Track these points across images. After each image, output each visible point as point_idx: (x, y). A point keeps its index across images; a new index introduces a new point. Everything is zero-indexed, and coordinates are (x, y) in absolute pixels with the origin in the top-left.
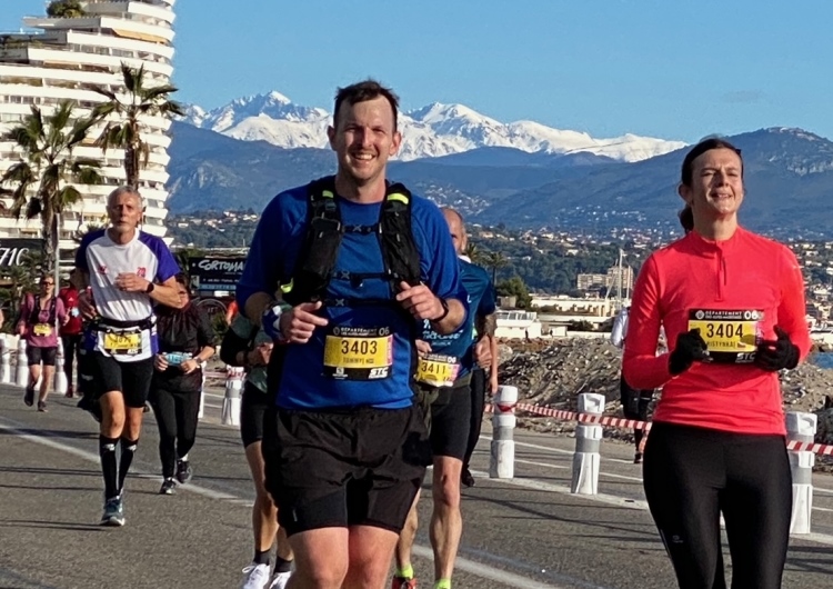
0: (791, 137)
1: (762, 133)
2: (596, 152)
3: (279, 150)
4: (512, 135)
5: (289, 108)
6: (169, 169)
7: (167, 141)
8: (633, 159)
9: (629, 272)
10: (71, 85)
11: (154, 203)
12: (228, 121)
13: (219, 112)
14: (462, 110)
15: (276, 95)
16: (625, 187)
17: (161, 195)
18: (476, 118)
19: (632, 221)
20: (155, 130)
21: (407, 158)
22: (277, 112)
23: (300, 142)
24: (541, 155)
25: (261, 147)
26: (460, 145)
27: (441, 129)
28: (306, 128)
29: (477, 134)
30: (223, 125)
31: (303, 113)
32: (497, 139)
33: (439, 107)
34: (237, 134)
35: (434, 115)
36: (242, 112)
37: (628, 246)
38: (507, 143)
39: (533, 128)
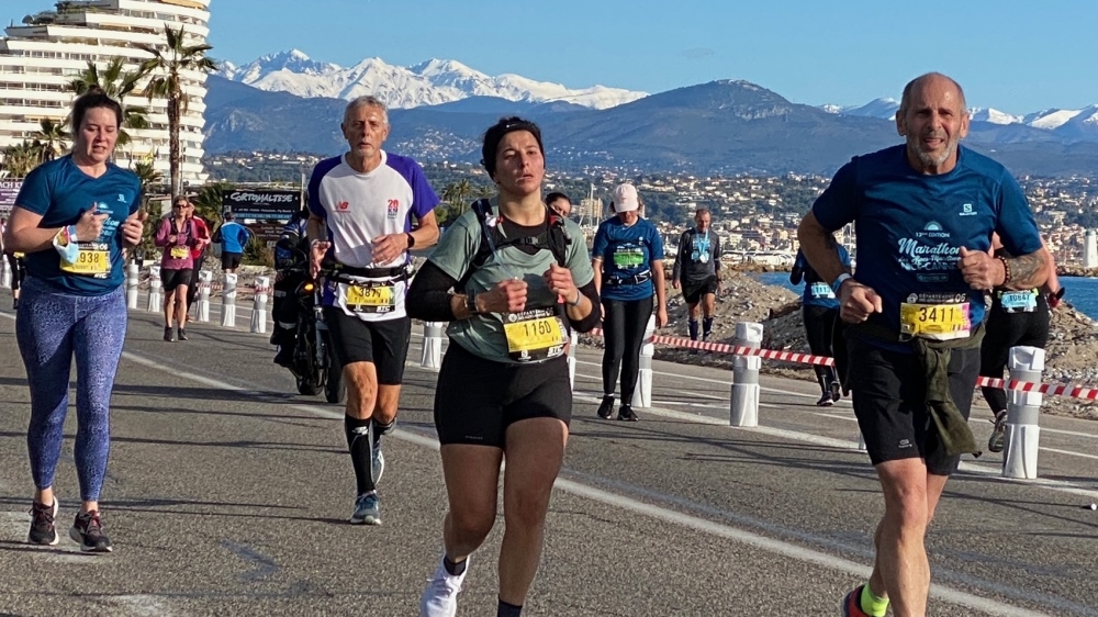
0: (738, 87)
1: (713, 84)
2: (570, 100)
3: (299, 99)
4: (498, 87)
5: (308, 64)
6: (205, 115)
7: (203, 92)
8: (602, 107)
9: (600, 203)
10: (122, 44)
11: (192, 144)
12: (255, 74)
13: (248, 67)
14: (456, 65)
15: (296, 52)
16: (597, 130)
17: (199, 137)
18: (467, 72)
19: (600, 160)
20: (193, 82)
21: (408, 106)
22: (298, 67)
23: (316, 93)
24: (523, 103)
25: (284, 97)
26: (454, 95)
27: (437, 81)
28: (322, 80)
29: (468, 85)
30: (251, 78)
31: (319, 68)
32: (484, 89)
33: (436, 62)
34: (263, 86)
35: (431, 70)
36: (268, 67)
37: (598, 181)
38: (493, 93)
39: (517, 80)
